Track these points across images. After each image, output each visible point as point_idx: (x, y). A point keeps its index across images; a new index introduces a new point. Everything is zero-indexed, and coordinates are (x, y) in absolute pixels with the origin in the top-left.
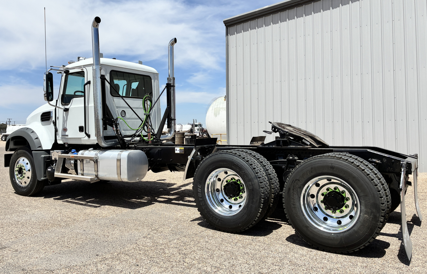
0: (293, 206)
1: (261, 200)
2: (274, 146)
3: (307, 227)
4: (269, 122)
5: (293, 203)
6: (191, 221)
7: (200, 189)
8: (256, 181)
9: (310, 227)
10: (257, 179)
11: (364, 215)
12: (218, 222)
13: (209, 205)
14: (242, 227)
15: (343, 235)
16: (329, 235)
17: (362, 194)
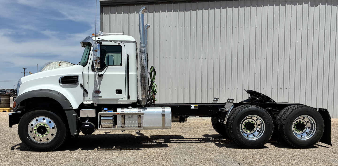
17: (318, 122)
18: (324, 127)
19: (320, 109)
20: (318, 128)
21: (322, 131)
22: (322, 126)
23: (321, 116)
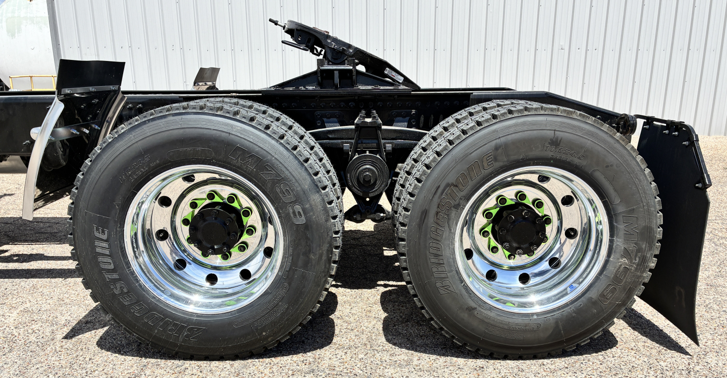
0: (436, 261)
1: (332, 252)
2: (310, 88)
3: (471, 310)
4: (271, 20)
5: (435, 252)
6: (66, 337)
7: (105, 245)
8: (315, 198)
9: (480, 309)
10: (319, 192)
11: (618, 259)
12: (187, 336)
13: (147, 291)
14: (269, 339)
15: (562, 315)
16: (526, 320)
17: (621, 209)
18: (659, 236)
19: (649, 120)
20: (619, 243)
21: (644, 260)
22: (647, 233)
23: (647, 171)
